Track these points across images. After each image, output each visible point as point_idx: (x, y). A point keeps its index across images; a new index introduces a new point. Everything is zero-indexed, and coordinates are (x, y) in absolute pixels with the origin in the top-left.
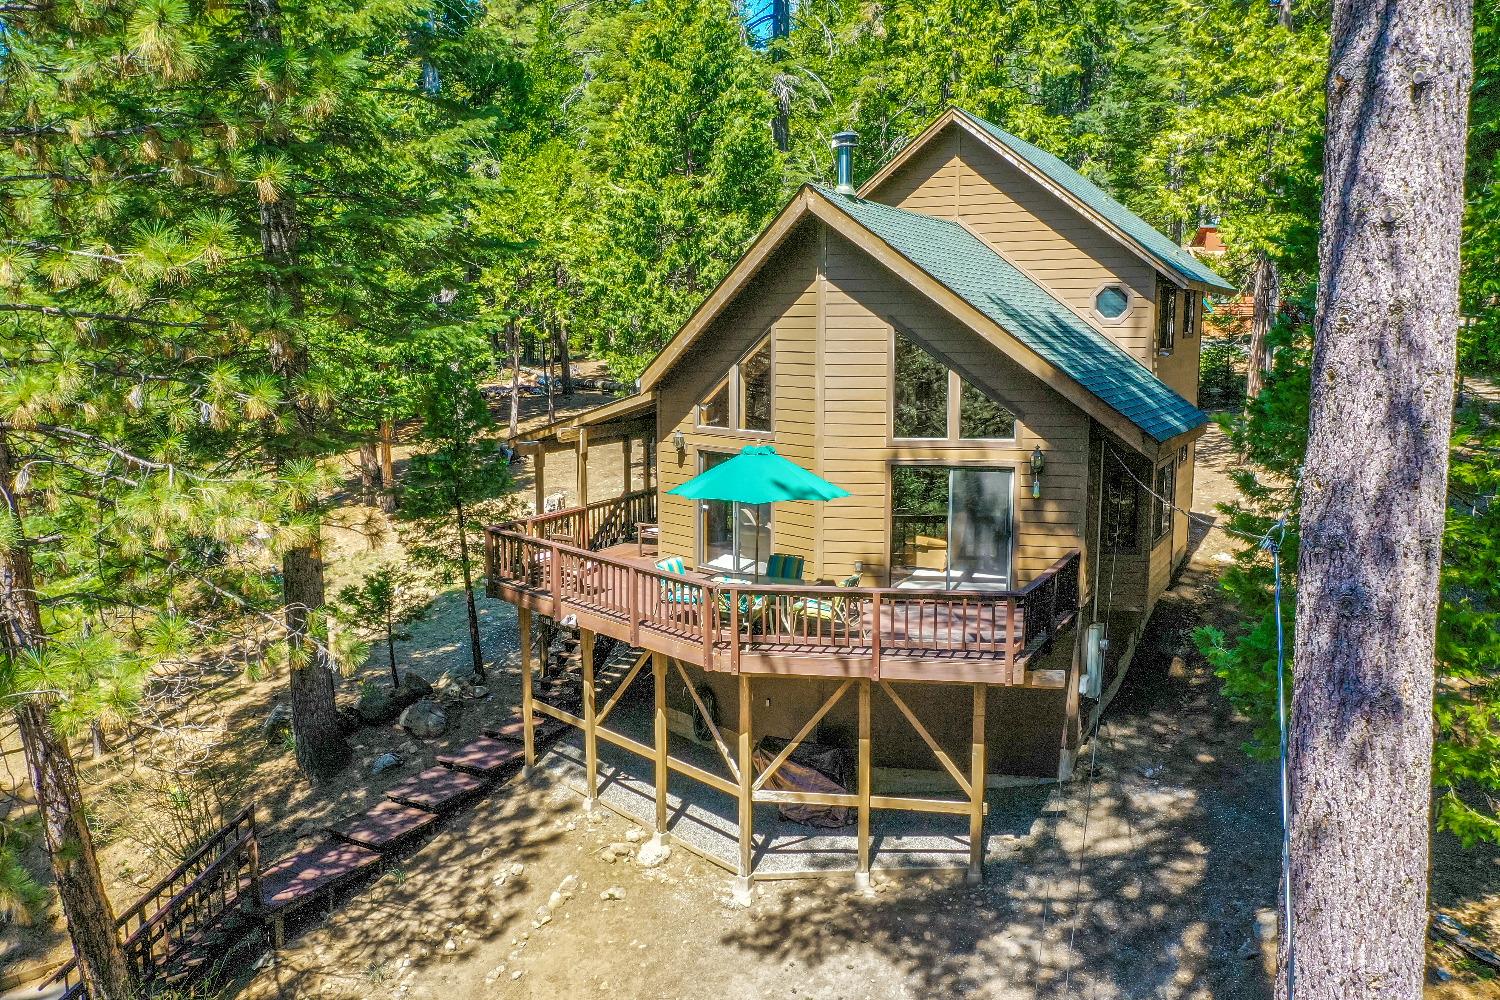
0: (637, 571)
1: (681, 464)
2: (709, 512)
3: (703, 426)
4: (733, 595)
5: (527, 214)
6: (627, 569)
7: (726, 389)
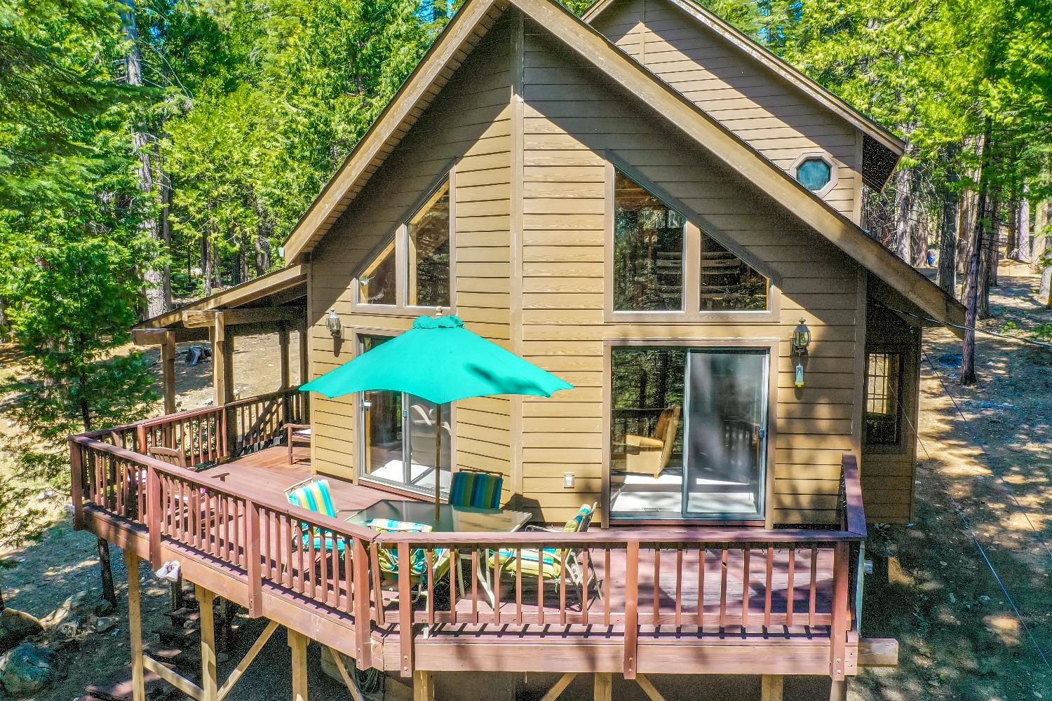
0: (257, 506)
1: (337, 353)
2: (373, 409)
3: (364, 305)
4: (403, 550)
5: (217, 143)
6: (244, 501)
7: (392, 256)
